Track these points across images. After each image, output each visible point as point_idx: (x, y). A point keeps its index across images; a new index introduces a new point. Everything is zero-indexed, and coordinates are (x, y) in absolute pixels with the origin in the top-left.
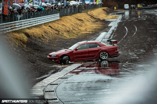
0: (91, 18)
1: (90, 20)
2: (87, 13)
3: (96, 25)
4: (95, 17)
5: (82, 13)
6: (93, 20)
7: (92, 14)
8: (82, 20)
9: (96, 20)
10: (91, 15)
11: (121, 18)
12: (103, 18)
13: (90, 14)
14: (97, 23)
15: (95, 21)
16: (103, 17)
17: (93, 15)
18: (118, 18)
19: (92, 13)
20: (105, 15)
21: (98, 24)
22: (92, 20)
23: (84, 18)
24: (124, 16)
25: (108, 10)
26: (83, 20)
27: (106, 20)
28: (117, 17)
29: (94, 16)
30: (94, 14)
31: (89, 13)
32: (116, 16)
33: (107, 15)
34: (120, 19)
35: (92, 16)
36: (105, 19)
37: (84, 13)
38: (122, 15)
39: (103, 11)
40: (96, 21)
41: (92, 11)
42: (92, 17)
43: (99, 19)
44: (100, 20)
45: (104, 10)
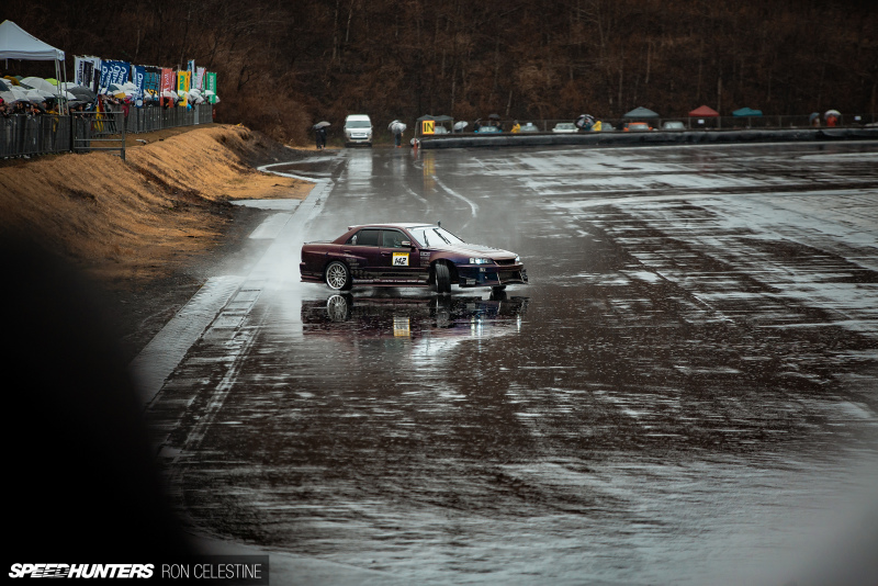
0: (146, 185)
1: (140, 197)
2: (123, 156)
3: (178, 233)
4: (170, 182)
5: (88, 151)
6: (160, 200)
7: (151, 165)
8: (93, 197)
9: (175, 198)
10: (146, 167)
11: (325, 195)
12: (220, 192)
13: (142, 160)
14: (181, 217)
15: (169, 204)
16: (218, 187)
17: (160, 171)
18: (308, 192)
19: (154, 156)
20: (233, 174)
21: (188, 224)
22: (150, 196)
23: (104, 186)
24: (345, 183)
25: (249, 145)
26: (98, 195)
27: (239, 203)
28: (304, 187)
29: (162, 177)
30: (163, 165)
31: (133, 153)
32: (296, 181)
33: (241, 172)
34: (318, 203)
35: (155, 172)
36: (233, 194)
37: (102, 155)
38: (334, 177)
39: (222, 149)
40: (177, 208)
41: (155, 148)
42: (152, 178)
43: (194, 195)
44: (202, 199)
45: (223, 140)
